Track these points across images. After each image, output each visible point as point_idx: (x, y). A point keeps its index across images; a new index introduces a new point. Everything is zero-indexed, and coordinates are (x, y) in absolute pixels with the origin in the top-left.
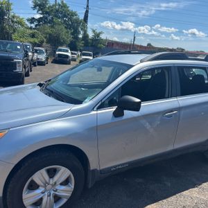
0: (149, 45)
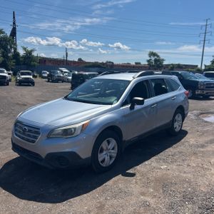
0: (80, 60)
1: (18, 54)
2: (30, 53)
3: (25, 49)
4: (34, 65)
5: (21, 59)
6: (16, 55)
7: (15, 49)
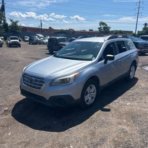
0: (50, 28)
1: (7, 24)
2: (15, 23)
3: (11, 21)
4: (19, 33)
5: (9, 28)
6: (6, 25)
7: (5, 21)
